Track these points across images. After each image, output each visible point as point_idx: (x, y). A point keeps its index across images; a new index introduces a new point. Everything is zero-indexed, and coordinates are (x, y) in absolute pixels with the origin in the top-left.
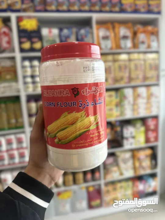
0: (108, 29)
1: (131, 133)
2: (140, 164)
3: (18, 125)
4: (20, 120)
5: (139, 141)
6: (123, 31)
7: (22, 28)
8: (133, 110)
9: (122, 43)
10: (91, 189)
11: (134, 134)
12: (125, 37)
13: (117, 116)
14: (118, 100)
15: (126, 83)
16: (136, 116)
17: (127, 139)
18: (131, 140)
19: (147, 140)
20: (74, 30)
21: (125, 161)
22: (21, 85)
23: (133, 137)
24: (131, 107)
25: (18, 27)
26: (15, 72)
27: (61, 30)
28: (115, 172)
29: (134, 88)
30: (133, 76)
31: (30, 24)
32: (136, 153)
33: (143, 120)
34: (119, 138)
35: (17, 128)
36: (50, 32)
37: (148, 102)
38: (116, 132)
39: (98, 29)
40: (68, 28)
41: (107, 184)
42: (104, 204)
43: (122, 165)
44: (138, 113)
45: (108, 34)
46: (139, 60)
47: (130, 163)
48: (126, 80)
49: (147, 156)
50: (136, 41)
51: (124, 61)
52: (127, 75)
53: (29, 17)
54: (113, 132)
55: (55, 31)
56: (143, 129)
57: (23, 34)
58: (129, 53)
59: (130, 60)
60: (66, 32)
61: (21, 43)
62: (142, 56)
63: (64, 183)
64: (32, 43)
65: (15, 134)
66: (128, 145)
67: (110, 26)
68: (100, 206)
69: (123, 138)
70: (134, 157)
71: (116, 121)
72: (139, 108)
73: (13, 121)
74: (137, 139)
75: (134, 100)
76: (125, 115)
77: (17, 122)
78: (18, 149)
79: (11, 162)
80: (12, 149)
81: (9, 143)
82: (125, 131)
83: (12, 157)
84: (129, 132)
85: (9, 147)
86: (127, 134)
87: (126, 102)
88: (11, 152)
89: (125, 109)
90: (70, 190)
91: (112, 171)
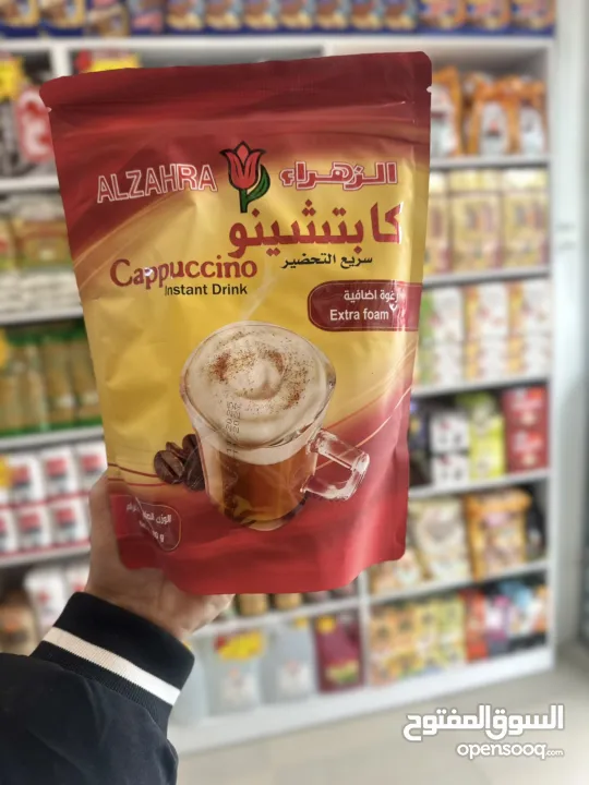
1: (458, 439)
2: (490, 541)
3: (84, 414)
4: (88, 398)
5: (482, 466)
8: (464, 361)
10: (327, 627)
11: (466, 442)
15: (438, 271)
16: (474, 382)
17: (443, 457)
18: (457, 462)
19: (512, 462)
21: (438, 533)
23: (465, 453)
24: (457, 351)
28: (407, 566)
29: (466, 286)
30: (462, 246)
33: (498, 395)
34: (419, 455)
35: (78, 423)
37: (513, 334)
41: (378, 610)
42: (370, 676)
43: (428, 546)
44: (480, 372)
46: (481, 191)
47: (456, 538)
48: (437, 262)
49: (512, 516)
50: (470, 129)
52: (442, 243)
53: (113, 54)
56: (496, 424)
58: (445, 171)
59: (451, 194)
62: (489, 180)
63: (239, 607)
65: (73, 443)
66: (446, 478)
68: (356, 682)
69: (429, 453)
70: (466, 517)
72: (480, 353)
73: (66, 401)
74: (477, 457)
75: (467, 328)
76: (436, 378)
77: (78, 403)
78: (82, 493)
79: (62, 536)
80: (63, 495)
81: (54, 472)
82: (437, 433)
83: (63, 521)
84: (450, 435)
85: (54, 489)
86: (444, 440)
87: (439, 333)
88: (62, 505)
89: (436, 358)
90: (257, 629)
91: (395, 566)
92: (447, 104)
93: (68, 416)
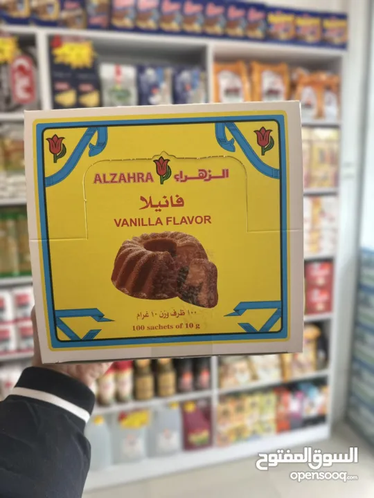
0: (237, 73)
2: (294, 358)
6: (269, 80)
7: (58, 60)
10: (190, 408)
12: (273, 93)
19: (309, 308)
20: (169, 72)
25: (52, 57)
27: (141, 70)
28: (242, 371)
31: (76, 54)
36: (118, 73)
37: (314, 229)
39: (217, 72)
40: (154, 67)
41: (223, 398)
42: (216, 440)
45: (237, 83)
49: (308, 341)
53: (76, 39)
55: (129, 72)
57: (60, 75)
60: (150, 74)
61: (55, 92)
63: (135, 394)
64: (80, 94)
67: (242, 67)
68: (207, 444)
80: (26, 318)
85: (20, 313)
90: (146, 409)
91: (235, 371)
92: (280, 86)
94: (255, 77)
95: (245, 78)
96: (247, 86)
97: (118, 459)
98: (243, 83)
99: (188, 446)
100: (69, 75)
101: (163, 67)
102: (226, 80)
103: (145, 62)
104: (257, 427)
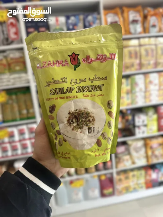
0: (116, 14)
1: (143, 121)
2: (153, 152)
3: (30, 115)
4: (31, 111)
6: (132, 15)
8: (145, 97)
9: (132, 27)
10: (103, 178)
11: (146, 123)
12: (135, 22)
13: (128, 105)
14: (129, 88)
15: (137, 70)
16: (149, 103)
17: (139, 127)
18: (143, 129)
19: (160, 128)
20: (82, 17)
21: (137, 150)
22: (30, 75)
23: (145, 126)
24: (143, 94)
26: (24, 63)
27: (68, 18)
28: (127, 160)
29: (145, 74)
30: (144, 62)
32: (148, 141)
33: (156, 108)
34: (131, 127)
35: (28, 118)
36: (57, 21)
37: (160, 89)
38: (127, 121)
39: (106, 15)
40: (74, 16)
41: (119, 173)
42: (116, 192)
43: (134, 154)
44: (150, 101)
45: (116, 19)
46: (149, 44)
47: (143, 152)
48: (136, 67)
49: (160, 145)
50: (146, 25)
51: (134, 46)
52: (138, 61)
54: (124, 121)
55: (62, 19)
56: (155, 116)
58: (138, 38)
59: (140, 45)
61: (28, 33)
62: (153, 41)
63: (77, 172)
65: (27, 124)
66: (139, 133)
67: (118, 10)
68: (112, 194)
69: (134, 126)
70: (146, 145)
71: (127, 110)
72: (150, 95)
73: (25, 112)
74: (149, 127)
75: (146, 87)
76: (137, 103)
77: (28, 112)
78: (30, 139)
79: (24, 151)
80: (24, 139)
81: (21, 133)
82: (137, 119)
83: (24, 147)
84: (141, 120)
85: (21, 138)
86: (139, 122)
87: (137, 89)
88: (24, 142)
89: (136, 97)
90: (82, 179)
91: (124, 160)
92: (139, 18)
93: (25, 116)
94: (125, 14)
95: (120, 16)
96: (121, 19)
97: (71, 201)
98: (119, 18)
99: (103, 195)
100: (34, 24)
101: (78, 15)
102: (110, 18)
103: (69, 14)
104: (136, 186)
